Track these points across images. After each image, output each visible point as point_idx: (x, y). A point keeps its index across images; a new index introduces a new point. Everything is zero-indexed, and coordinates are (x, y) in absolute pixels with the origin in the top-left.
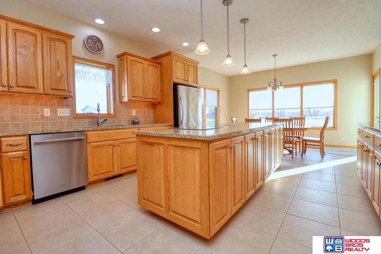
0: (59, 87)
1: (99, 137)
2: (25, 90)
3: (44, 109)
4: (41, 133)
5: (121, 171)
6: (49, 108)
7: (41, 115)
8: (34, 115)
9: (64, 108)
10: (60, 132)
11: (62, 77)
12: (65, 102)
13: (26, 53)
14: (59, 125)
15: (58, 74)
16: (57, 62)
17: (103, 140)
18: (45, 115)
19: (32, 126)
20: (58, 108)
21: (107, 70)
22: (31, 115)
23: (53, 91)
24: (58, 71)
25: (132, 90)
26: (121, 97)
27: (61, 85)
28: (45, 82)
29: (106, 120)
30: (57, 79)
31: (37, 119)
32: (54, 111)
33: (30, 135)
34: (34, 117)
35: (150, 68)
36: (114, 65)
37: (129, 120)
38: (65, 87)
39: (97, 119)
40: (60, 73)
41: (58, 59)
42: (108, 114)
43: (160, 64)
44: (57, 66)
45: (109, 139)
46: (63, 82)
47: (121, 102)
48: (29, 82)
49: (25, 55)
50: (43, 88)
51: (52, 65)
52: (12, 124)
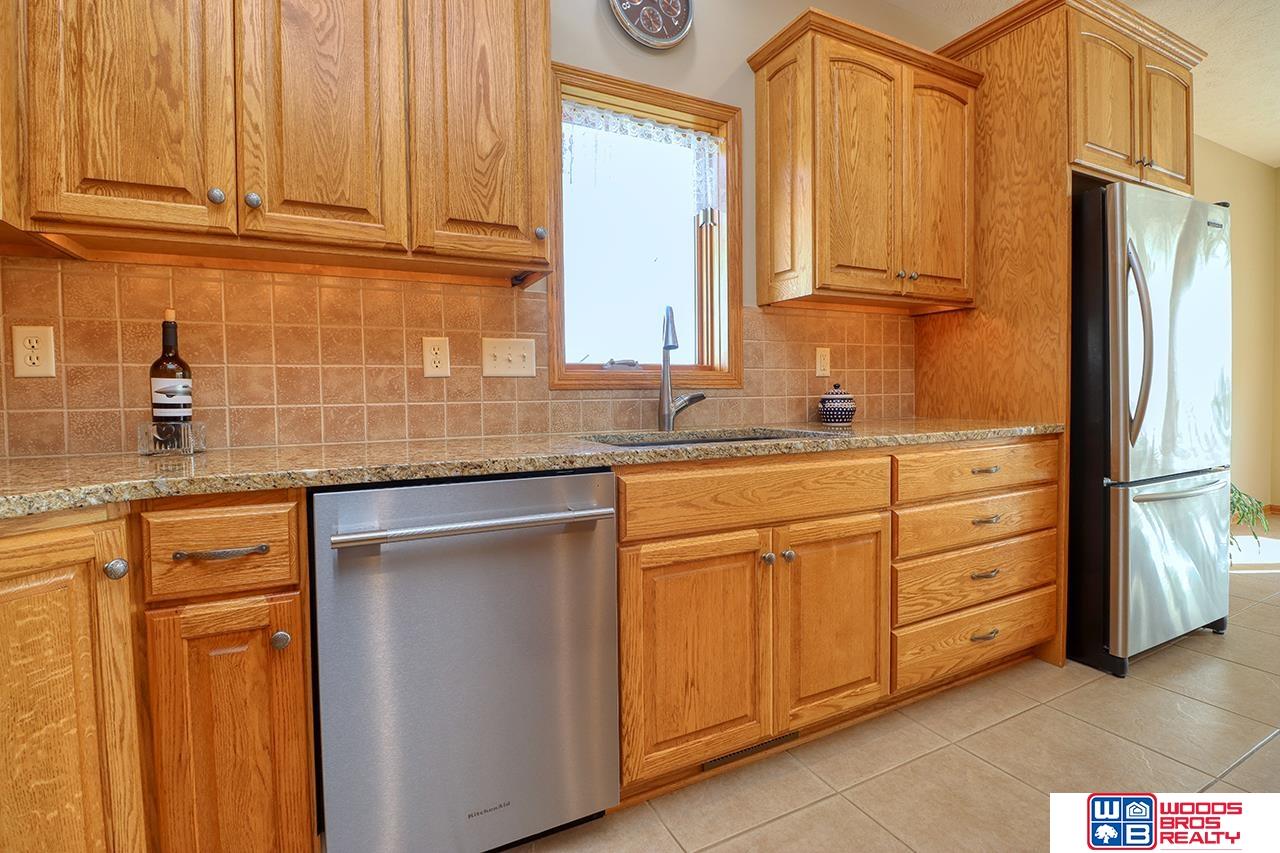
0: (487, 213)
1: (688, 504)
2: (320, 226)
3: (425, 339)
4: (375, 479)
5: (795, 716)
6: (447, 335)
7: (410, 372)
8: (381, 370)
9: (511, 336)
11: (498, 150)
12: (515, 302)
13: (328, 17)
14: (486, 420)
15: (481, 138)
16: (475, 68)
17: (706, 524)
18: (430, 371)
19: (372, 423)
20: (484, 336)
21: (705, 136)
22: (369, 372)
23: (455, 233)
24: (483, 119)
25: (832, 233)
26: (768, 276)
27: (496, 201)
28: (420, 184)
29: (702, 397)
30: (479, 164)
31: (393, 391)
32: (466, 350)
33: (311, 491)
34: (381, 382)
35: (929, 100)
36: (738, 110)
37: (801, 402)
38: (513, 212)
39: (659, 392)
40: (493, 130)
41: (483, 50)
42: (701, 367)
43: (974, 81)
44: (478, 92)
45: (735, 520)
46: (506, 183)
47: (769, 306)
48: (340, 179)
49: (322, 26)
50: (410, 219)
51: (454, 89)
52: (284, 413)
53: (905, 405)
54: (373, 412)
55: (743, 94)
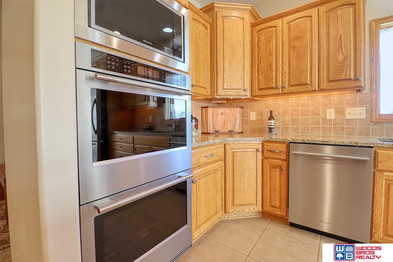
0: (341, 77)
2: (297, 89)
3: (327, 110)
4: (302, 142)
6: (334, 108)
7: (322, 118)
8: (314, 118)
9: (356, 107)
10: (327, 143)
11: (345, 59)
12: (358, 97)
13: (300, 44)
14: (346, 132)
15: (339, 58)
16: (338, 40)
18: (328, 118)
19: (312, 131)
20: (346, 107)
22: (312, 118)
23: (331, 84)
24: (340, 53)
27: (344, 73)
30: (339, 65)
31: (318, 123)
32: (340, 112)
33: (290, 143)
34: (314, 121)
38: (350, 75)
40: (344, 54)
41: (341, 35)
44: (339, 47)
46: (348, 68)
48: (302, 78)
49: (299, 47)
50: (318, 83)
52: (292, 127)
54: (312, 128)
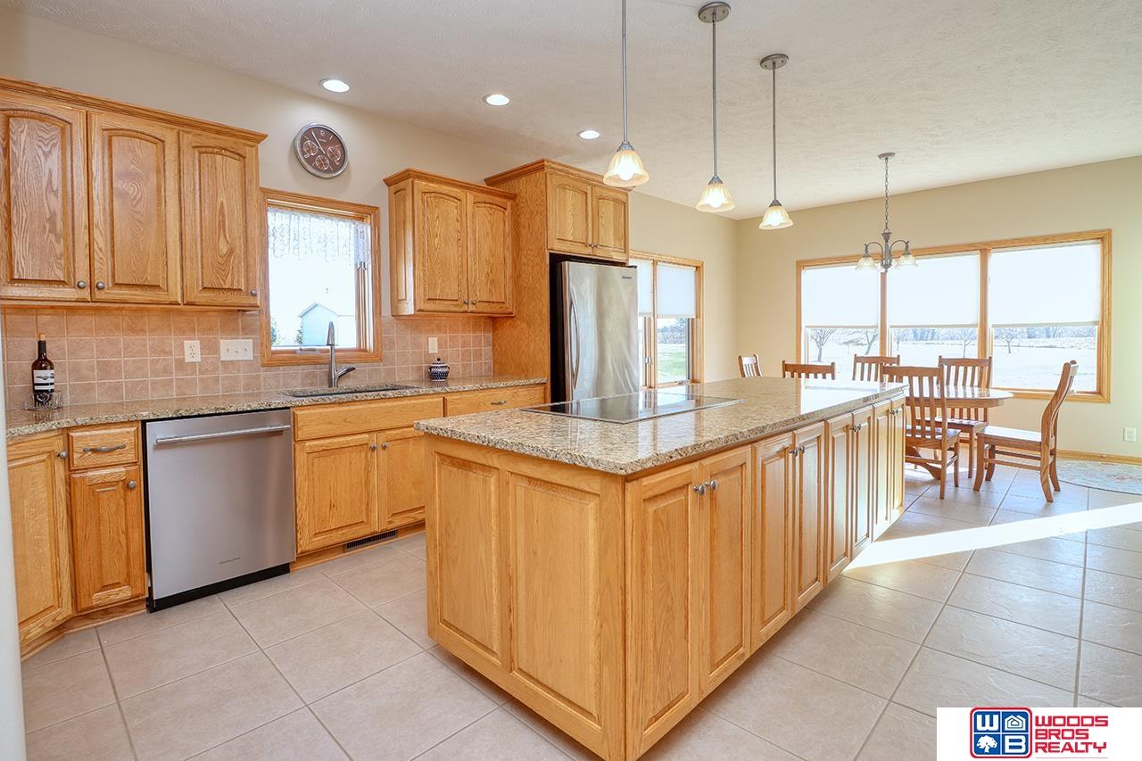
0: (225, 283)
1: (330, 423)
2: (133, 295)
3: (185, 342)
5: (390, 522)
6: (199, 339)
7: (176, 360)
8: (159, 360)
9: (237, 338)
11: (231, 252)
12: (240, 320)
13: (138, 193)
14: (223, 385)
15: (221, 246)
16: (218, 213)
17: (338, 433)
18: (188, 359)
19: (154, 389)
20: (221, 338)
21: (357, 223)
22: (152, 361)
23: (207, 294)
24: (222, 238)
25: (425, 281)
26: (396, 301)
27: (230, 275)
28: (188, 271)
29: (354, 369)
30: (220, 260)
31: (166, 371)
32: (210, 348)
33: (144, 423)
34: (159, 366)
35: (482, 211)
36: (378, 208)
37: (419, 368)
38: (239, 282)
39: (328, 366)
40: (228, 242)
41: (222, 203)
42: (359, 350)
43: (513, 197)
44: (219, 225)
46: (235, 269)
47: (396, 316)
48: (145, 272)
49: (135, 197)
50: (182, 288)
51: (206, 223)
52: (100, 385)
53: (487, 367)
54: (154, 383)
55: (382, 199)
